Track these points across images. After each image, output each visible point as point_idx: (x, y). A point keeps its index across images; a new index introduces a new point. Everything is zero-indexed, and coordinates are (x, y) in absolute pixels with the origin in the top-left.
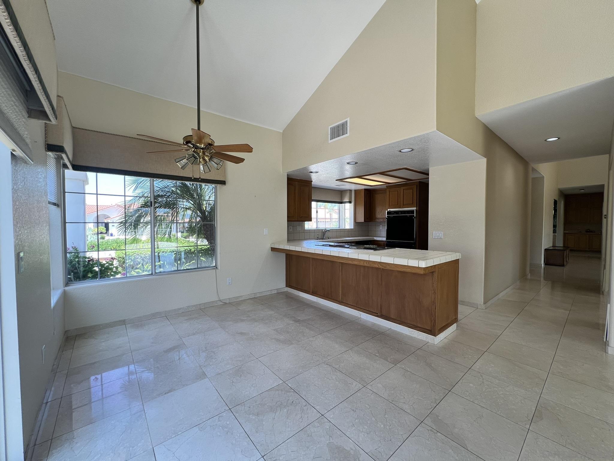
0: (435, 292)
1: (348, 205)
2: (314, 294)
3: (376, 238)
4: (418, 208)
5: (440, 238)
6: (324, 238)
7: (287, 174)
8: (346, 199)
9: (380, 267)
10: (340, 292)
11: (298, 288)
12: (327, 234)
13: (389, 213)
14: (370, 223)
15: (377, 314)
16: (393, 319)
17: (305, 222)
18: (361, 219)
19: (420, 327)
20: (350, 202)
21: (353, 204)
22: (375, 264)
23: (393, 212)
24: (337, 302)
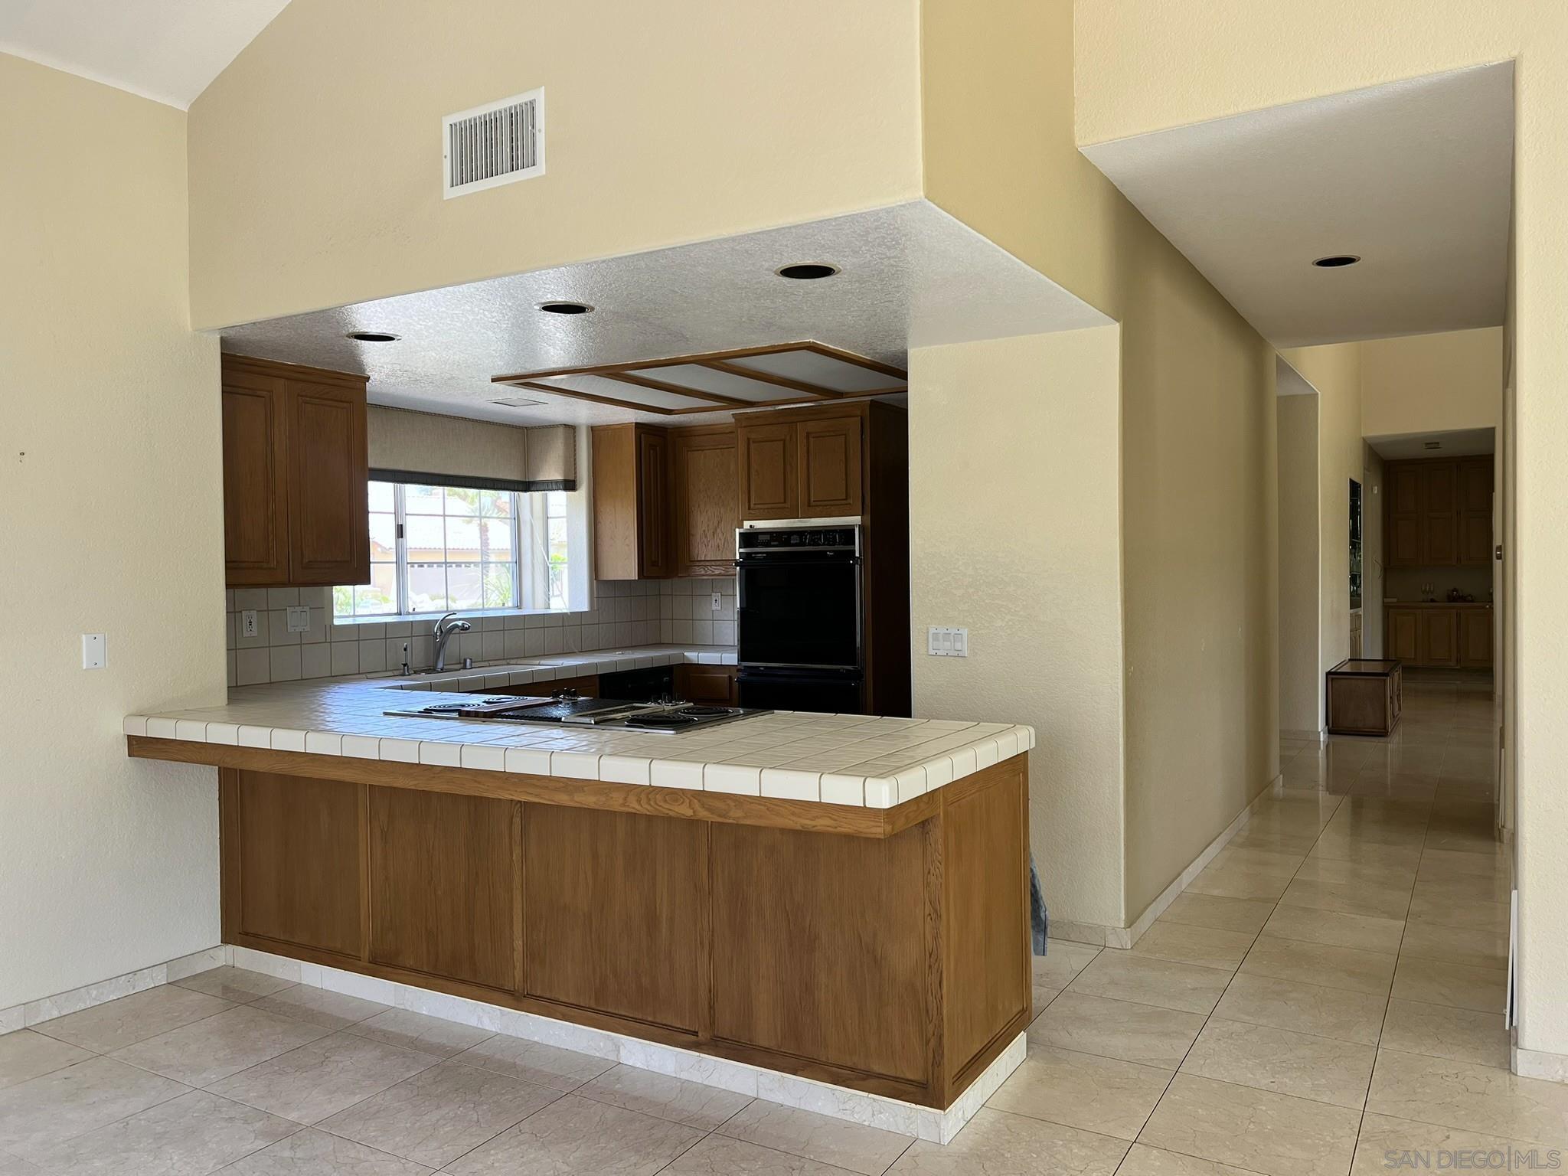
0: (936, 911)
1: (558, 499)
2: (382, 965)
3: (693, 656)
4: (868, 518)
5: (956, 654)
6: (440, 665)
7: (222, 338)
8: (553, 472)
9: (703, 814)
10: (518, 944)
11: (291, 944)
12: (453, 645)
13: (748, 539)
14: (666, 585)
15: (695, 1033)
16: (766, 1051)
18: (624, 564)
19: (879, 1076)
20: (569, 485)
21: (582, 494)
22: (676, 800)
23: (768, 537)
24: (502, 997)
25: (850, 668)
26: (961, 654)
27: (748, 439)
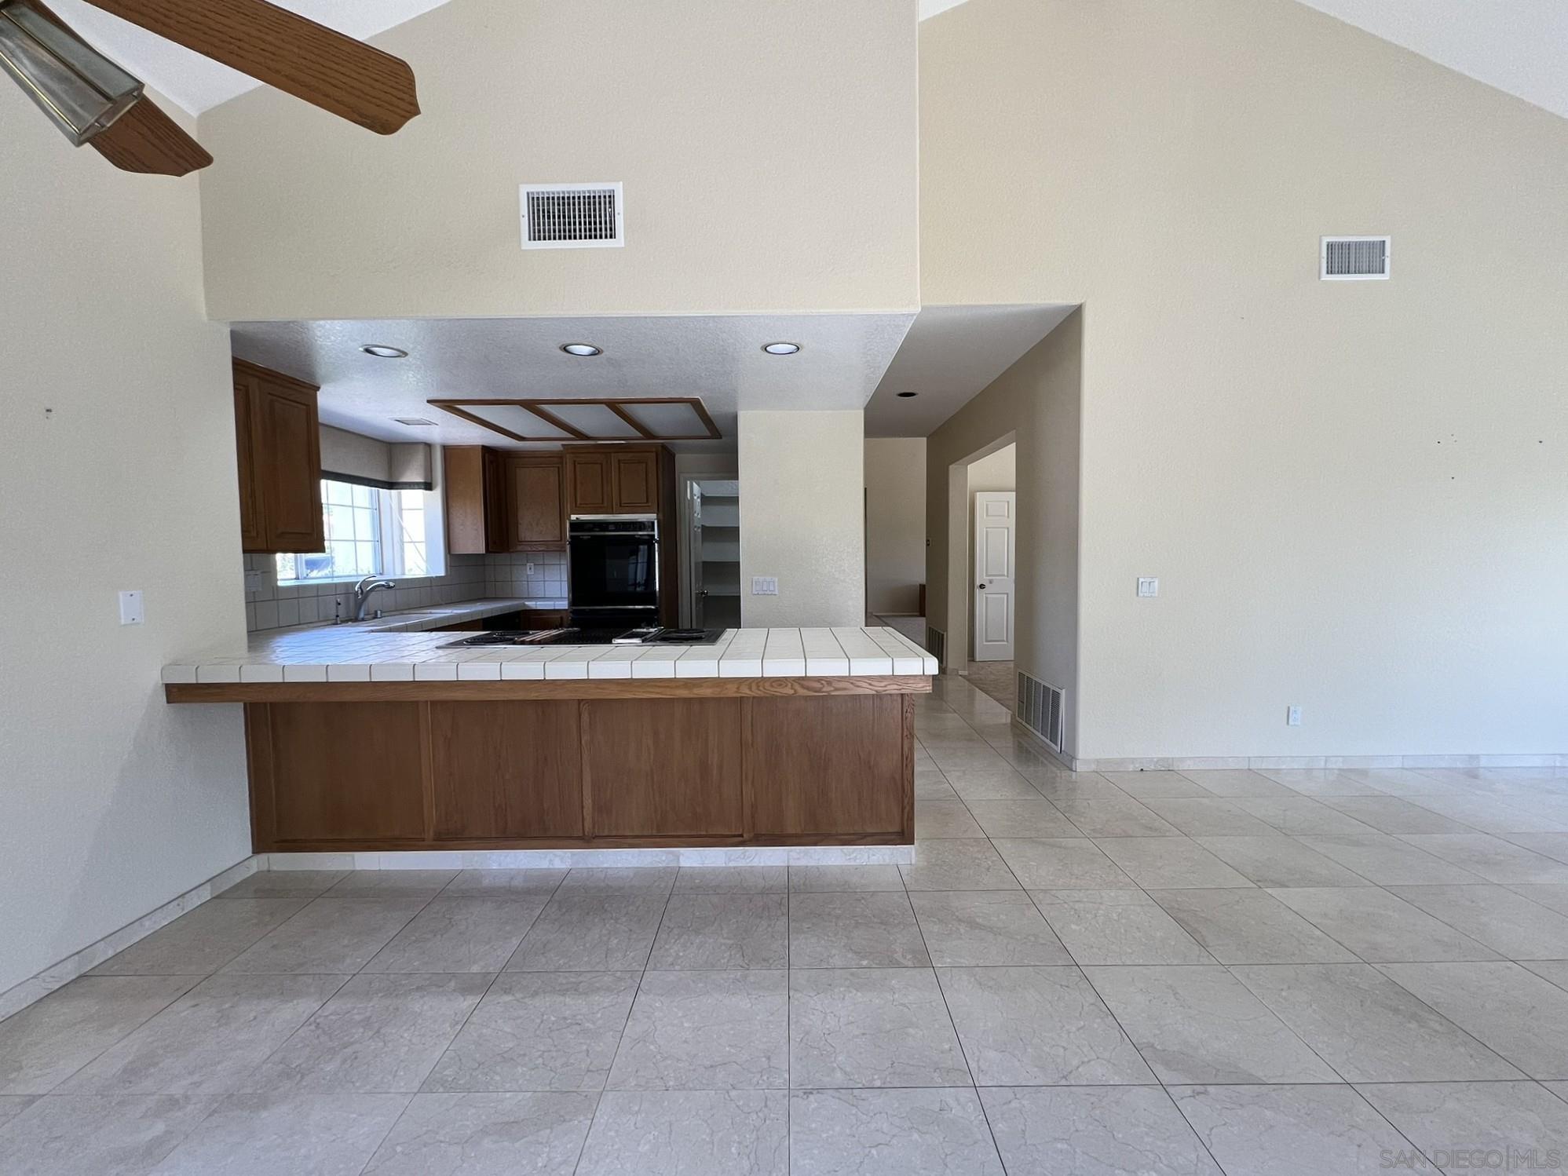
1: (413, 498)
2: (444, 841)
4: (661, 515)
5: (763, 593)
6: (362, 615)
8: (415, 475)
11: (343, 840)
12: (373, 601)
13: (576, 526)
14: (502, 558)
15: (742, 836)
16: (796, 836)
17: (279, 556)
18: (473, 541)
20: (428, 486)
21: (437, 495)
23: (591, 526)
24: (573, 842)
25: (653, 607)
26: (773, 593)
27: (575, 461)
